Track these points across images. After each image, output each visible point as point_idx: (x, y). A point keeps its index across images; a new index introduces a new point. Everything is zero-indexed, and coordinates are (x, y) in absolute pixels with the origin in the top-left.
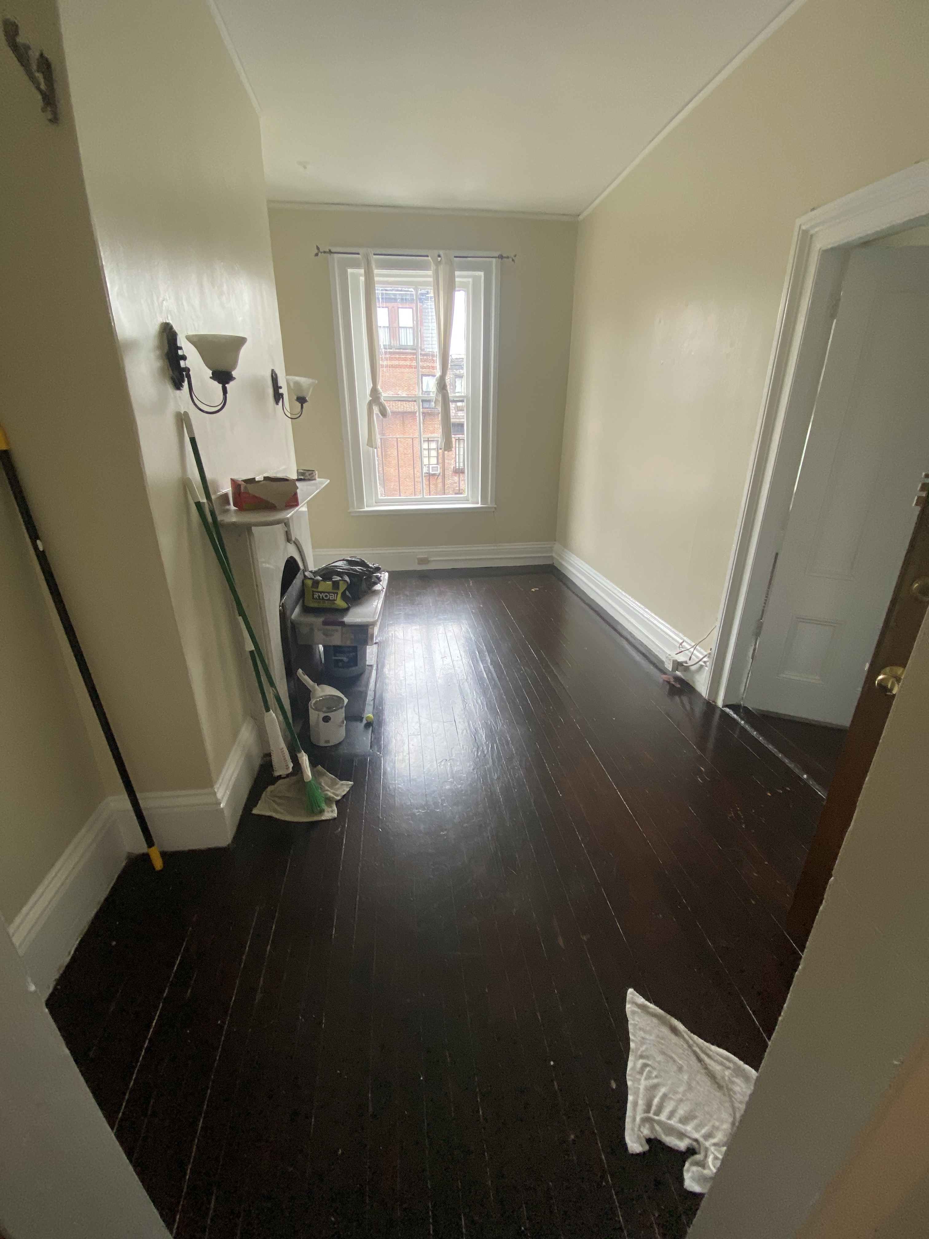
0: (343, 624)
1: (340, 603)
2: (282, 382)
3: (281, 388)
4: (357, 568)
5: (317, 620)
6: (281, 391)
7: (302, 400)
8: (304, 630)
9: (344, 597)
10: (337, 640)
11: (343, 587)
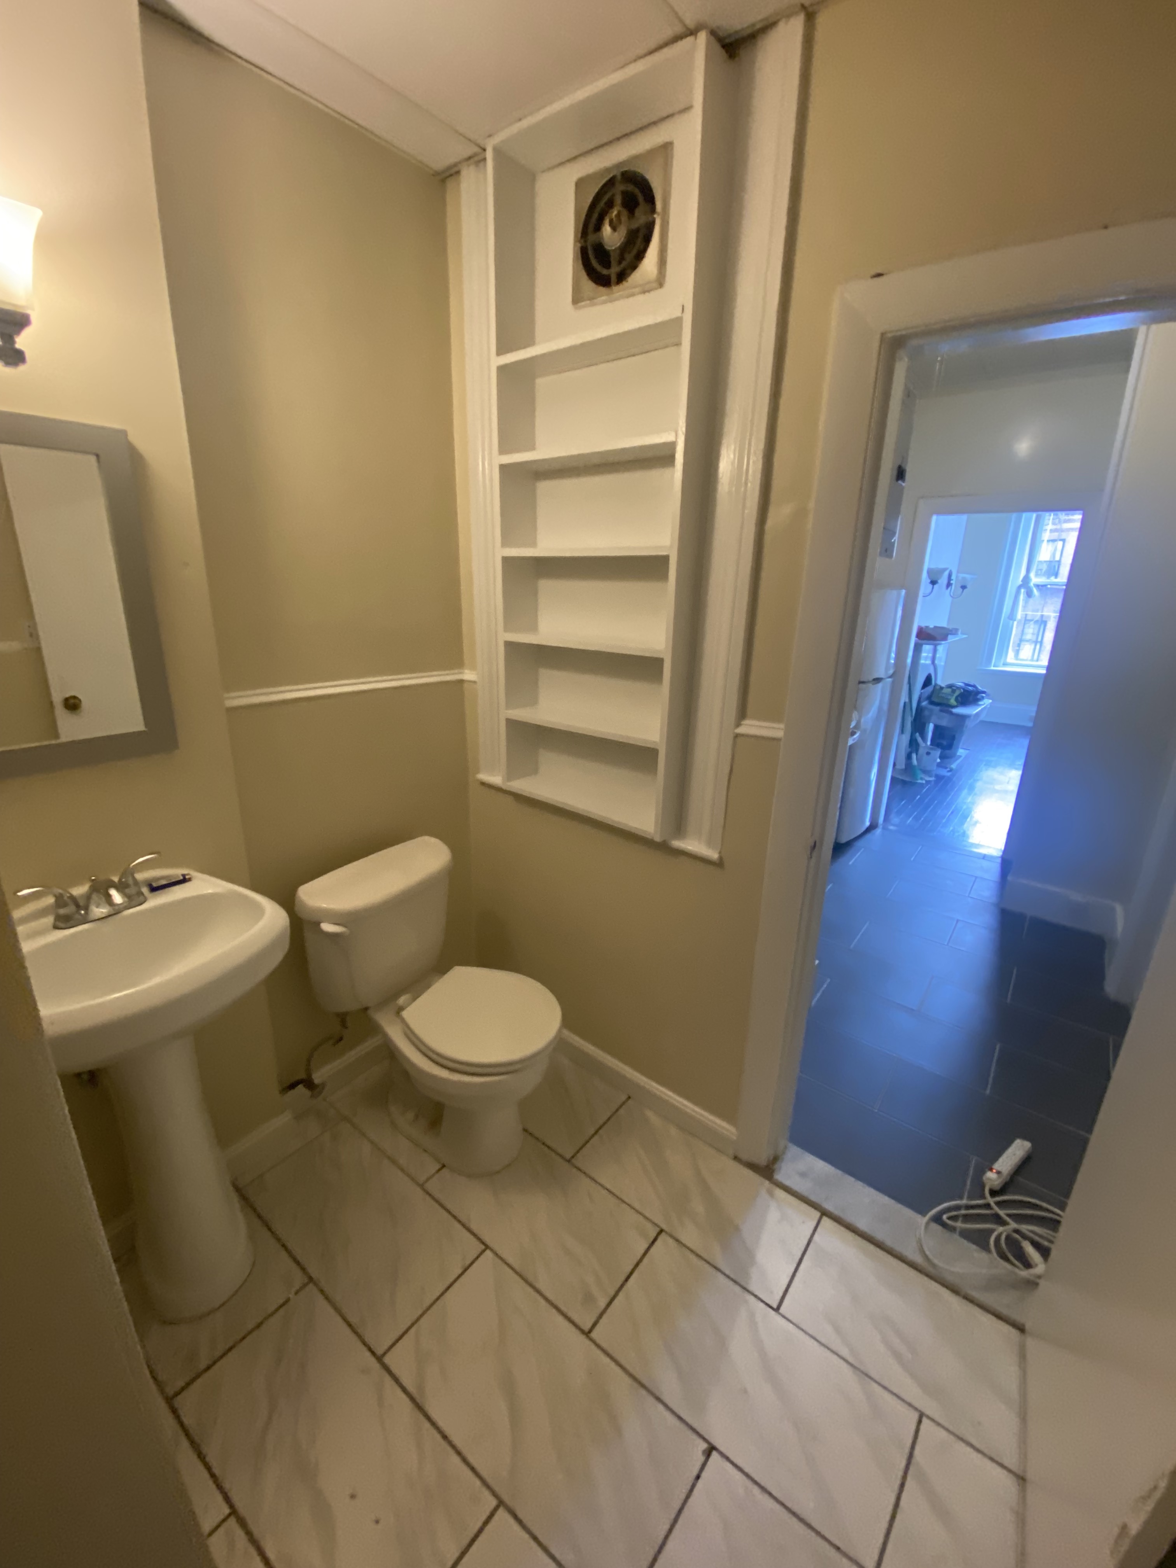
0: (952, 713)
1: (953, 702)
2: (953, 577)
3: (953, 580)
4: (970, 688)
5: (937, 709)
6: (952, 582)
7: (964, 587)
8: (926, 713)
9: (956, 700)
10: (945, 722)
11: (957, 693)
